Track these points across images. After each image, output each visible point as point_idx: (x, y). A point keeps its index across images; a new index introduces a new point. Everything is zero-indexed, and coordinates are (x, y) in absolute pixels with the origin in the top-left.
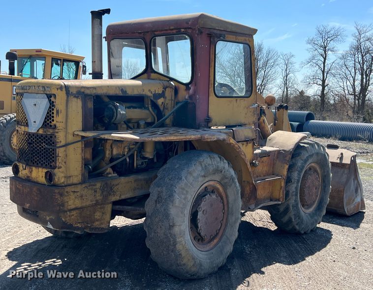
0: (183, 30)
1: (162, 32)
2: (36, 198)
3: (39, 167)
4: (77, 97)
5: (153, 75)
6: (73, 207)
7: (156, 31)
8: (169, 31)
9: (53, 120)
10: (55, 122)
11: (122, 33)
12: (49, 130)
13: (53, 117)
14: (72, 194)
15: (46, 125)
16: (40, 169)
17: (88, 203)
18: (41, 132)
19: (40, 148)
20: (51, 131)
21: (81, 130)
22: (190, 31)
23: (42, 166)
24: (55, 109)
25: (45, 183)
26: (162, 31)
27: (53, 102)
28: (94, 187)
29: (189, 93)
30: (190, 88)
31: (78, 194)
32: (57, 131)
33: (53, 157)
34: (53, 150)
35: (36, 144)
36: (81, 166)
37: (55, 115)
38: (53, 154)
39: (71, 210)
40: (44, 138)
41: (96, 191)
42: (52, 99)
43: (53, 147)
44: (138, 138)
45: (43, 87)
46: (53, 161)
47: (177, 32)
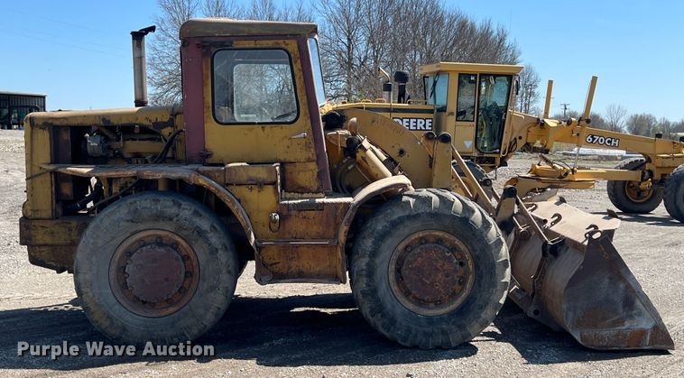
4: (44, 129)
6: (41, 242)
14: (40, 229)
17: (61, 241)
21: (49, 162)
28: (69, 225)
31: (48, 230)
36: (50, 200)
39: (40, 246)
41: (70, 230)
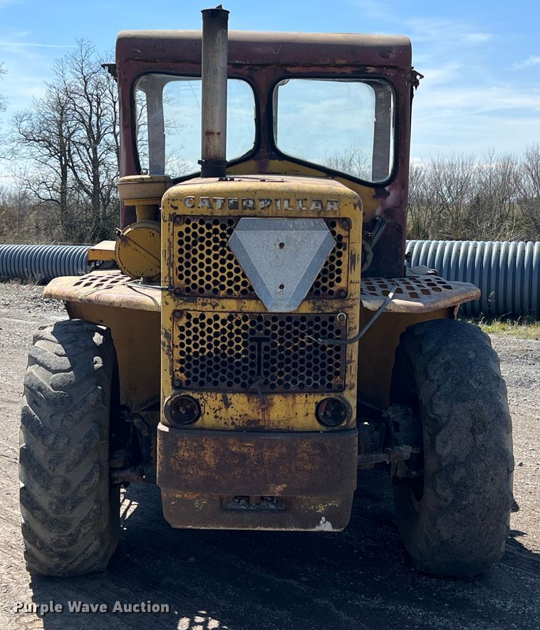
0: (371, 70)
1: (311, 69)
2: (309, 467)
3: (294, 393)
5: (274, 163)
7: (292, 65)
8: (333, 69)
9: (339, 280)
10: (342, 284)
11: (178, 62)
12: (330, 303)
13: (339, 271)
15: (317, 292)
16: (301, 398)
18: (306, 309)
19: (295, 348)
20: (336, 304)
22: (391, 73)
23: (302, 389)
24: (345, 253)
25: (318, 426)
26: (312, 66)
27: (340, 237)
29: (383, 205)
30: (388, 194)
32: (350, 303)
33: (337, 365)
34: (338, 348)
35: (281, 340)
37: (344, 267)
38: (338, 357)
40: (310, 324)
42: (338, 230)
43: (337, 343)
44: (420, 304)
45: (319, 201)
46: (337, 373)
47: (354, 72)
